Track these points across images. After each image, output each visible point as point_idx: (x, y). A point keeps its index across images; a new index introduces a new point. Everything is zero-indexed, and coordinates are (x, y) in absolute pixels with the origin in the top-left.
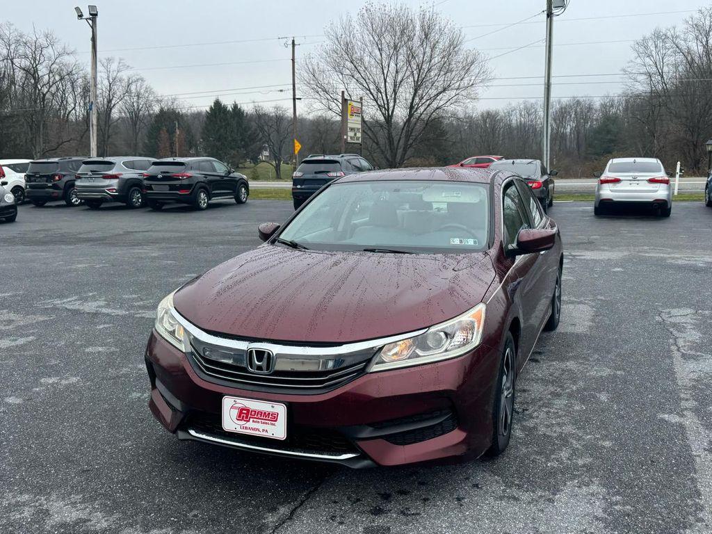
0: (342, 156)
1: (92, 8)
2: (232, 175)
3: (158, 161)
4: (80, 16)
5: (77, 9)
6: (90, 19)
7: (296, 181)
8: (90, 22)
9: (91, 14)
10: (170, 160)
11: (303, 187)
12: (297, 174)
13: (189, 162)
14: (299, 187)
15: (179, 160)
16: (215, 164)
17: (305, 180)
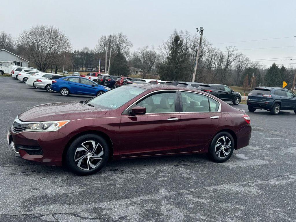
0: (274, 88)
1: (202, 28)
2: (233, 93)
3: (203, 84)
4: (198, 31)
5: (197, 29)
6: (201, 32)
7: (249, 97)
8: (201, 33)
9: (201, 30)
10: (207, 84)
11: (251, 100)
12: (250, 94)
13: (212, 86)
14: (249, 99)
15: (209, 85)
16: (225, 87)
17: (252, 97)
